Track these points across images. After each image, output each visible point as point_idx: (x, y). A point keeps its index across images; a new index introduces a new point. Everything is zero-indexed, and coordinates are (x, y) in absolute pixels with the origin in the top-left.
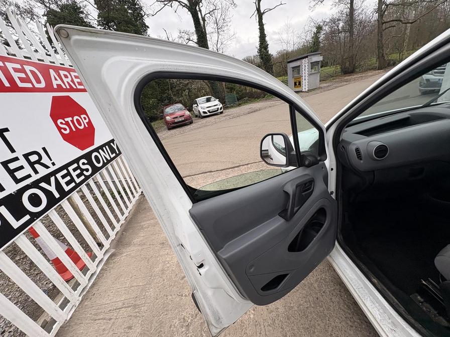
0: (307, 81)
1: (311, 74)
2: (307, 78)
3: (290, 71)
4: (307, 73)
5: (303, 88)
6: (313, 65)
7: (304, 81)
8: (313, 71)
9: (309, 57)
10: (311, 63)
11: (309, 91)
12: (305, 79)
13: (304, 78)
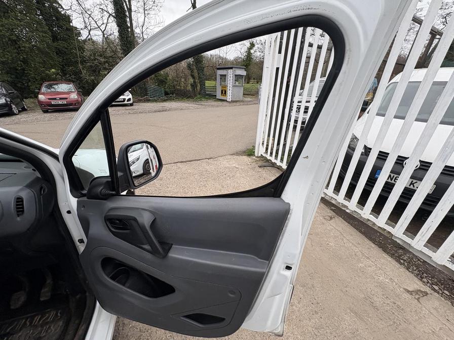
0: (231, 91)
1: (234, 86)
2: (231, 88)
3: (218, 78)
4: (231, 84)
5: (228, 98)
6: (238, 77)
7: (229, 91)
8: (237, 83)
9: (234, 69)
10: (235, 75)
11: (233, 102)
12: (230, 90)
13: (229, 88)
